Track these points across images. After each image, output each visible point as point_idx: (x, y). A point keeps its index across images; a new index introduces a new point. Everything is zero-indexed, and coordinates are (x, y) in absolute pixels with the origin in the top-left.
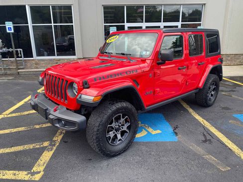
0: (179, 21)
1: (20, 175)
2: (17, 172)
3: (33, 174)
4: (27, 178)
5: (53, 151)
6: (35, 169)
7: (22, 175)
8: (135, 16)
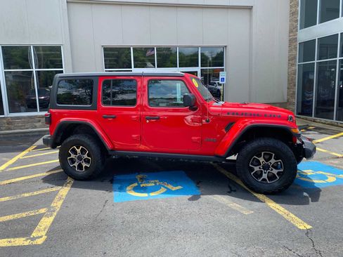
0: (198, 66)
1: (17, 242)
2: (12, 240)
3: (34, 239)
4: (27, 243)
5: (54, 217)
6: (34, 234)
7: (20, 241)
8: (143, 61)
